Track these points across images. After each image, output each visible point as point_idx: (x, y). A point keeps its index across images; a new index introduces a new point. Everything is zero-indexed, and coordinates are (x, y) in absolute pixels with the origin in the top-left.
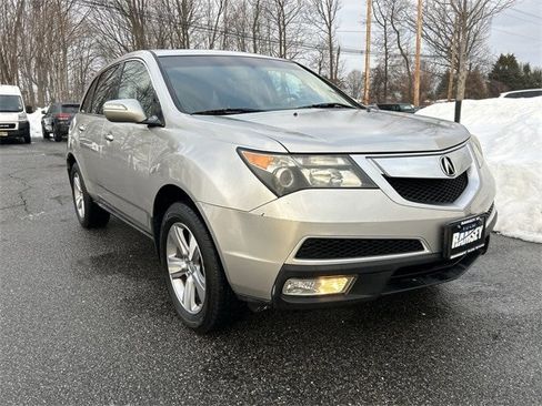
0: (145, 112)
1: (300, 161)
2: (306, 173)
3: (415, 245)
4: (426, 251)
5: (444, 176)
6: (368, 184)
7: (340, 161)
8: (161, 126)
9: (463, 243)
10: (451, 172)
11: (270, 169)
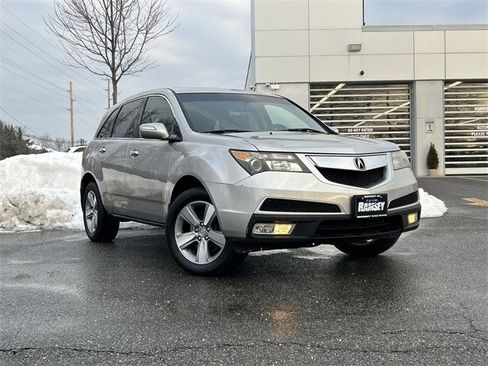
0: (169, 131)
1: (266, 156)
2: (269, 163)
3: (335, 208)
4: (343, 213)
5: (356, 169)
6: (306, 170)
7: (290, 157)
8: (179, 141)
9: (367, 210)
10: (361, 167)
11: (247, 160)
